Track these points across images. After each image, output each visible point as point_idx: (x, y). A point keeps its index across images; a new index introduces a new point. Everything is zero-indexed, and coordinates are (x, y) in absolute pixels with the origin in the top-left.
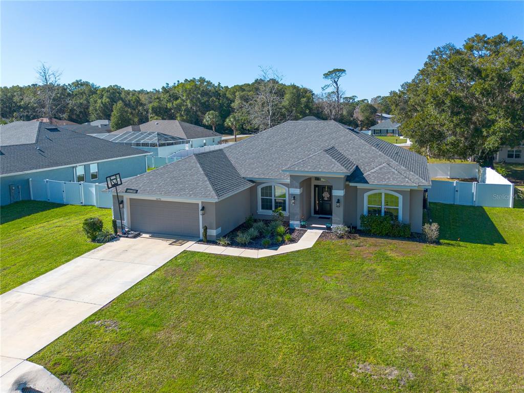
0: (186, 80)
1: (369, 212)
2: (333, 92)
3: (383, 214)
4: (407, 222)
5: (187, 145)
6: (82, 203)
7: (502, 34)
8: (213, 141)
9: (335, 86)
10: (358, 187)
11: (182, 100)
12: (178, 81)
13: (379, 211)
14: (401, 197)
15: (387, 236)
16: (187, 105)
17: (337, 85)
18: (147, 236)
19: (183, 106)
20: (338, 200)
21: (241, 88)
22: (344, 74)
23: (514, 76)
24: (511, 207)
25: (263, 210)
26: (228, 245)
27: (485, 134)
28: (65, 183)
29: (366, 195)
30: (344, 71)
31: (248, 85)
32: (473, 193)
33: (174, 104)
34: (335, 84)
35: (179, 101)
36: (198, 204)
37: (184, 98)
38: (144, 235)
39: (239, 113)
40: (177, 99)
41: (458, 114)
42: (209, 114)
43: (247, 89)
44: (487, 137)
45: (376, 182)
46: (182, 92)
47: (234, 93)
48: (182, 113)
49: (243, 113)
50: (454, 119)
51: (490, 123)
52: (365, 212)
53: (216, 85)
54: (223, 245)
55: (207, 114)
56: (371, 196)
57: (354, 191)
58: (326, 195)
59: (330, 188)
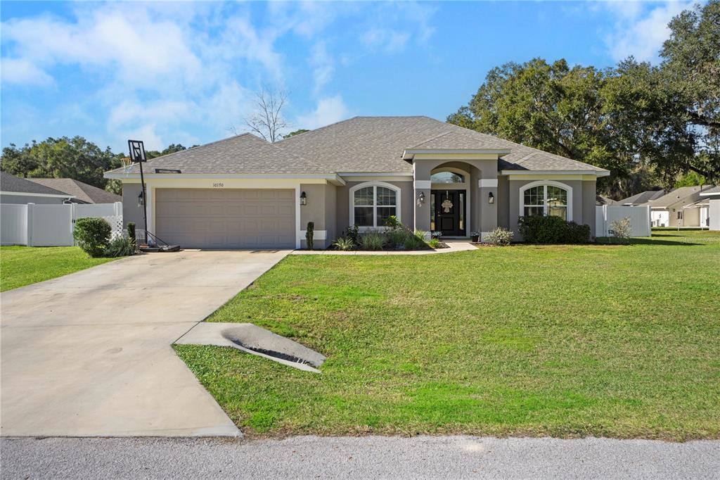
3: (545, 216)
4: (580, 223)
10: (510, 177)
11: (44, 169)
14: (569, 190)
20: (490, 192)
24: (649, 235)
29: (522, 190)
35: (38, 171)
36: (294, 189)
37: (48, 166)
38: (187, 250)
40: (33, 168)
45: (538, 169)
46: (44, 156)
52: (522, 214)
54: (346, 250)
56: (528, 190)
57: (504, 181)
58: (447, 205)
59: (453, 194)
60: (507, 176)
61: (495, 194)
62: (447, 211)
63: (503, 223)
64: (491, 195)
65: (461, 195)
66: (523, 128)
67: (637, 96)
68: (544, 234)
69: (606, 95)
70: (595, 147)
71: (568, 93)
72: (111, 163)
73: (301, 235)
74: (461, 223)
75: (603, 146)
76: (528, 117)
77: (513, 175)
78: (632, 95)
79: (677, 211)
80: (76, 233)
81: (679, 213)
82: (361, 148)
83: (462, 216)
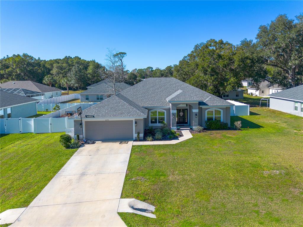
0: (14, 55)
1: (207, 119)
2: (120, 65)
3: (214, 120)
4: (225, 122)
5: (43, 96)
6: (21, 132)
7: (221, 39)
8: (57, 94)
9: (121, 62)
10: (203, 108)
11: (13, 68)
12: (8, 56)
13: (212, 119)
14: (222, 111)
15: (219, 129)
16: (17, 72)
17: (122, 61)
18: (100, 142)
19: (14, 72)
20: (196, 114)
21: (57, 61)
22: (125, 55)
23: (235, 58)
24: (249, 115)
25: (152, 124)
26: (153, 140)
27: (225, 84)
28: (7, 120)
29: (206, 111)
30: (125, 53)
31: (60, 60)
32: (234, 110)
33: (6, 71)
34: (120, 61)
35: (10, 69)
36: (133, 121)
37: (14, 67)
38: (97, 142)
39: (57, 77)
40: (8, 67)
41: (213, 75)
42: (47, 77)
43: (60, 61)
44: (226, 86)
45: (212, 105)
46: (13, 63)
47: (52, 65)
48: (13, 77)
49: (60, 77)
50: (212, 78)
51: (227, 80)
52: (206, 119)
53: (37, 59)
54: (150, 141)
55: (46, 77)
56: (209, 111)
57: (201, 110)
58: (181, 114)
59: (183, 110)
60: (202, 107)
61: (198, 115)
62: (181, 116)
63: (200, 124)
64: (196, 115)
65: (186, 110)
66: (207, 71)
67: (247, 58)
68: (213, 127)
69: (236, 58)
70: (232, 78)
71: (223, 58)
72: (41, 65)
73: (135, 135)
74: (186, 120)
75: (235, 78)
76: (208, 66)
77: (203, 107)
78: (245, 58)
79: (262, 90)
80: (60, 141)
81: (262, 91)
82: (152, 94)
83: (186, 118)
